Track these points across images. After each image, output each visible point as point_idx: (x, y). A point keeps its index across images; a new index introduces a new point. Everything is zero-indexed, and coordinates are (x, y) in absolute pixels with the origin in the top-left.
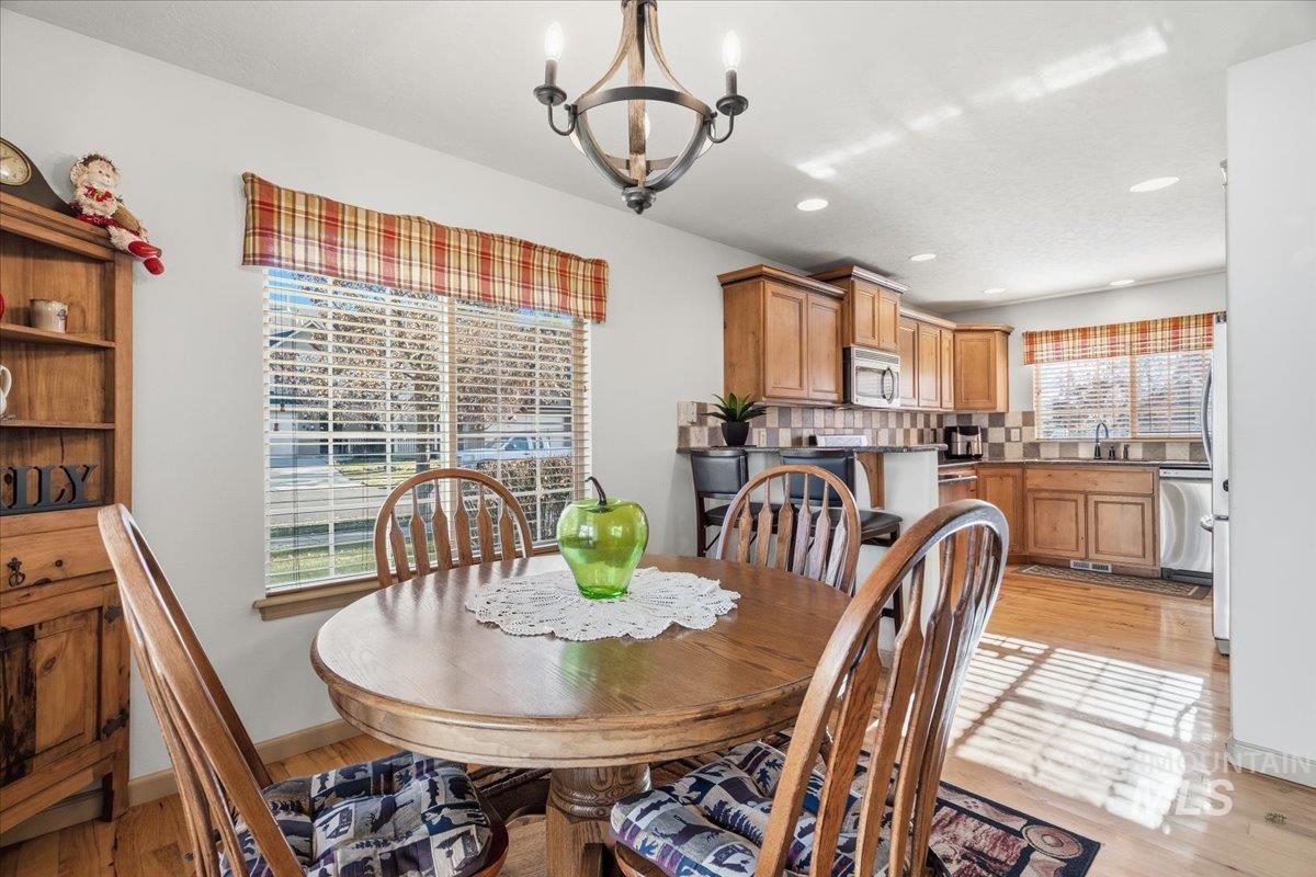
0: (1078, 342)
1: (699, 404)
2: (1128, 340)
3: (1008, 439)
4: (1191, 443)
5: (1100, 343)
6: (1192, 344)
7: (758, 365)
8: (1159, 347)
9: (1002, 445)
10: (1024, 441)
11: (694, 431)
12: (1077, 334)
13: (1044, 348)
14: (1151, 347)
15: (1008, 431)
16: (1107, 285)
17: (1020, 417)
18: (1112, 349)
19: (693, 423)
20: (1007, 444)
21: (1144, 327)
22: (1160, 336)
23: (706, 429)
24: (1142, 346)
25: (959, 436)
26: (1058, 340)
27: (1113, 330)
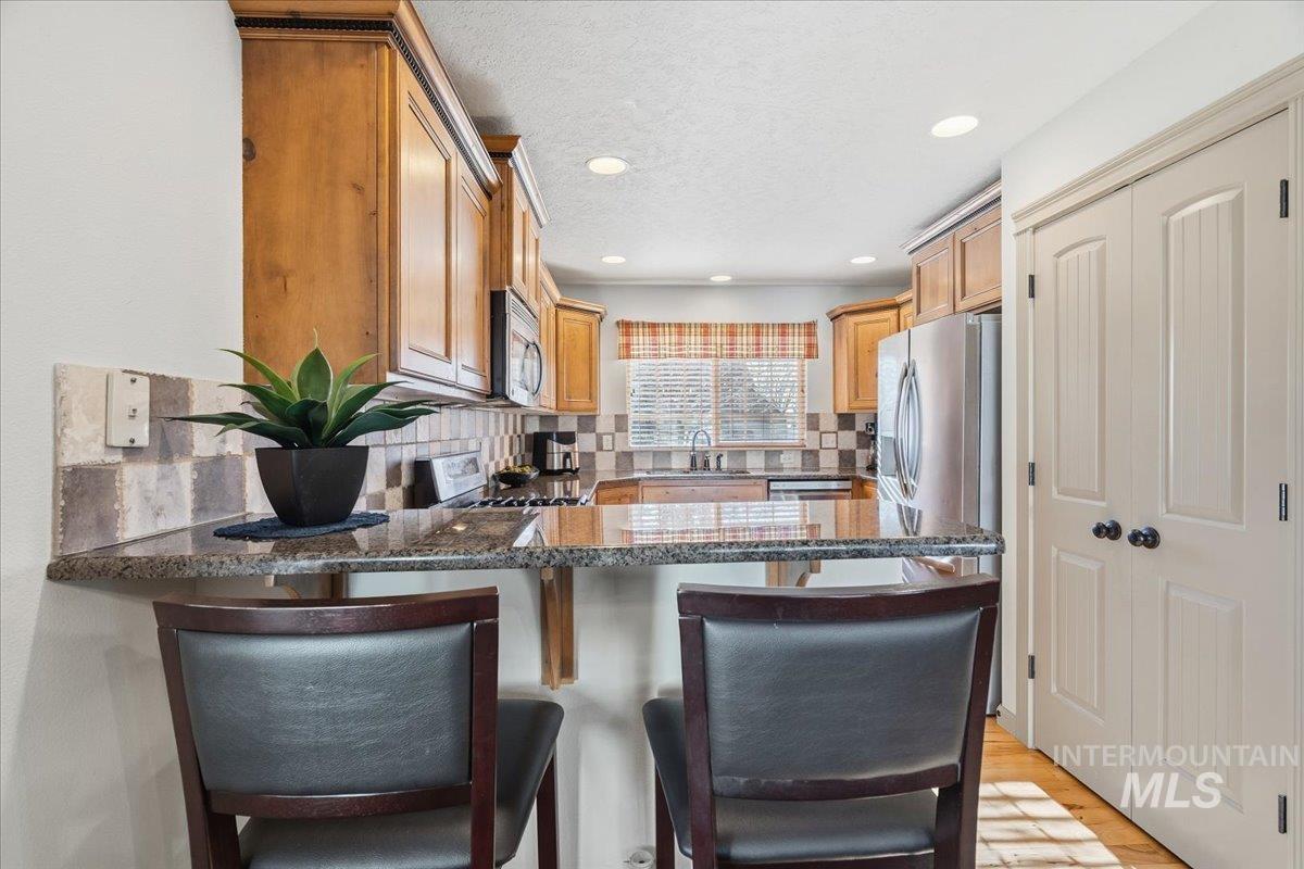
0: (674, 339)
1: (157, 381)
2: (719, 342)
3: (600, 448)
4: (766, 451)
5: (693, 341)
6: (770, 352)
7: (372, 283)
8: (745, 353)
9: (592, 455)
10: (617, 449)
11: (136, 480)
12: (673, 329)
13: (640, 341)
14: (738, 352)
15: (599, 438)
16: (704, 279)
17: (612, 421)
18: (705, 349)
19: (131, 451)
20: (598, 454)
21: (732, 330)
22: (745, 341)
23: (185, 471)
24: (731, 349)
25: (555, 444)
26: (655, 334)
27: (706, 328)
